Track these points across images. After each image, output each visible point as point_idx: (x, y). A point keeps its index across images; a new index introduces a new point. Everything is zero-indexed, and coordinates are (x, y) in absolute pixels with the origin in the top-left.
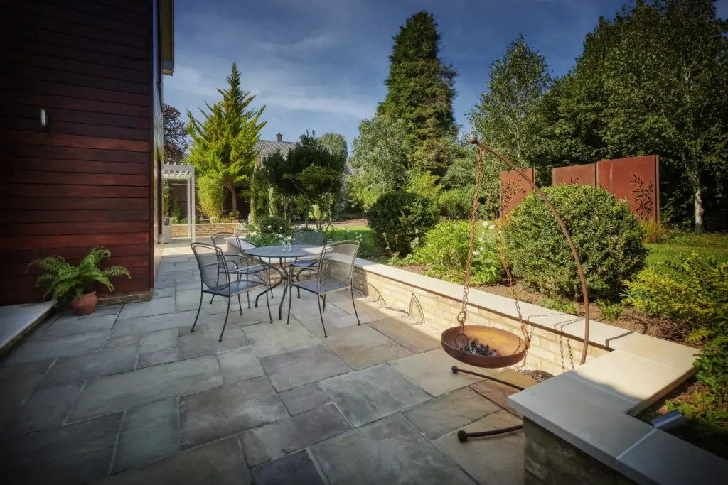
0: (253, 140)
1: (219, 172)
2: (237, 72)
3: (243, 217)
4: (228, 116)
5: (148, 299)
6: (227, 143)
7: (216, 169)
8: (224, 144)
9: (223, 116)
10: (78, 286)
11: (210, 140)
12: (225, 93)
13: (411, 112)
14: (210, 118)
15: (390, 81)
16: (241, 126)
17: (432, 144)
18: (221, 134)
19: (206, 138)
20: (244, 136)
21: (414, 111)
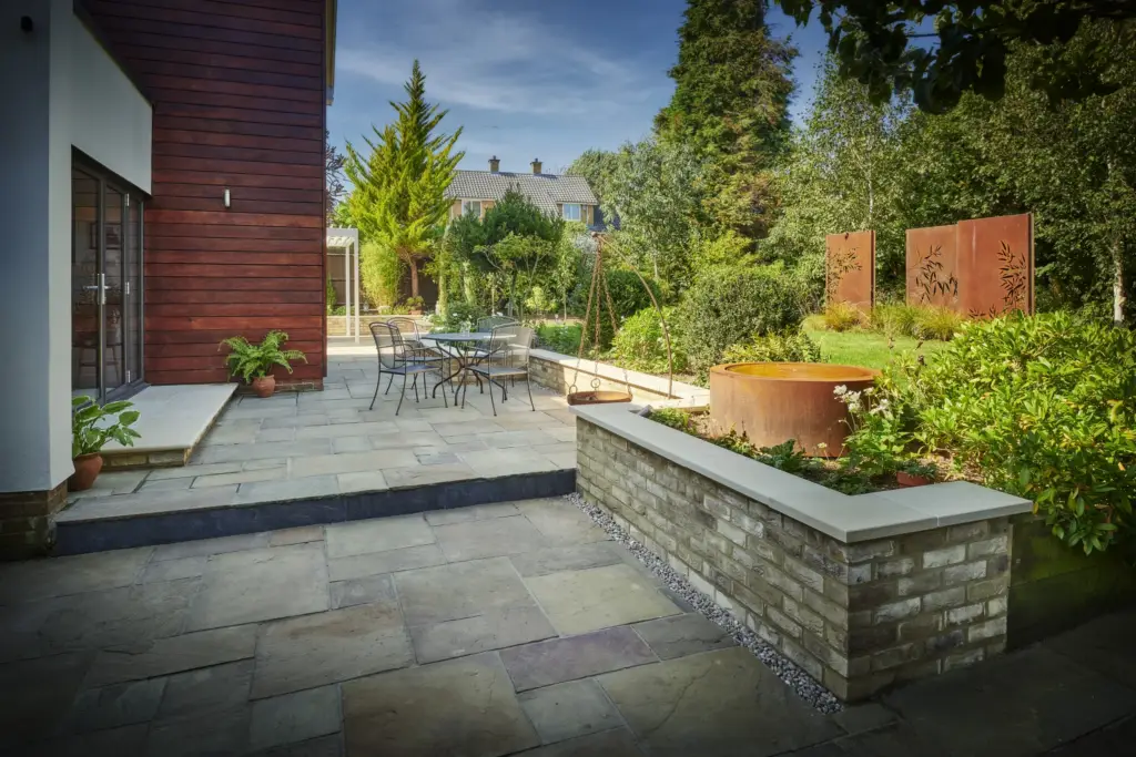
0: (444, 184)
1: (391, 236)
2: (419, 75)
3: (428, 306)
4: (405, 147)
5: (320, 388)
6: (403, 190)
7: (388, 230)
8: (400, 190)
9: (399, 147)
10: (260, 367)
11: (378, 184)
12: (403, 109)
13: (713, 126)
14: (378, 148)
15: (677, 71)
16: (426, 160)
17: (746, 181)
18: (396, 176)
19: (373, 182)
20: (431, 179)
21: (719, 123)
